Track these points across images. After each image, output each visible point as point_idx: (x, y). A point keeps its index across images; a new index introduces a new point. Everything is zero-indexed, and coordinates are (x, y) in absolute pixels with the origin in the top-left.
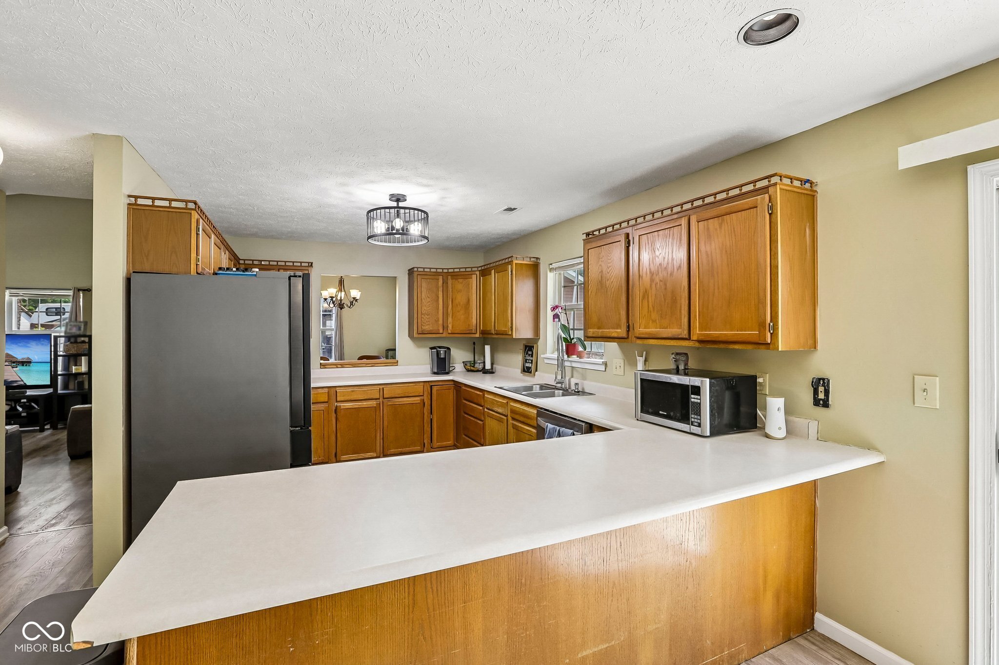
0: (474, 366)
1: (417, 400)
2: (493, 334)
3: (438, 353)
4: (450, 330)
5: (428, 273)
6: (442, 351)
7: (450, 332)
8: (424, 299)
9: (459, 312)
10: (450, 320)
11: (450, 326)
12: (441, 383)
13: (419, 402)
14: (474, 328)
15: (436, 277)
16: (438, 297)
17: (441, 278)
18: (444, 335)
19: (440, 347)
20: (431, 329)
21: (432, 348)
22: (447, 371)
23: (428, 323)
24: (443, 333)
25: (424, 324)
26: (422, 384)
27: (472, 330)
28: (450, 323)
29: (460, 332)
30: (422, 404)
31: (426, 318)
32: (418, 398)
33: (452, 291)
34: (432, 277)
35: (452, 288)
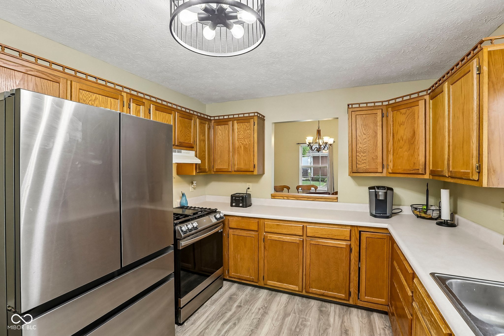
0: (425, 213)
1: (343, 244)
2: (445, 176)
3: (376, 195)
4: (391, 168)
5: (364, 109)
6: (381, 193)
7: (391, 171)
8: (359, 136)
9: (401, 148)
10: (391, 157)
11: (391, 165)
12: (372, 230)
13: (345, 246)
14: (421, 167)
15: (375, 112)
16: (376, 133)
17: (379, 113)
18: (384, 174)
19: (378, 187)
20: (368, 167)
21: (370, 188)
22: (388, 215)
23: (364, 161)
24: (382, 173)
25: (359, 163)
26: (349, 228)
27: (418, 170)
28: (391, 162)
29: (403, 172)
30: (348, 250)
31: (362, 156)
32: (344, 243)
33: (393, 124)
34: (369, 112)
35: (393, 122)
